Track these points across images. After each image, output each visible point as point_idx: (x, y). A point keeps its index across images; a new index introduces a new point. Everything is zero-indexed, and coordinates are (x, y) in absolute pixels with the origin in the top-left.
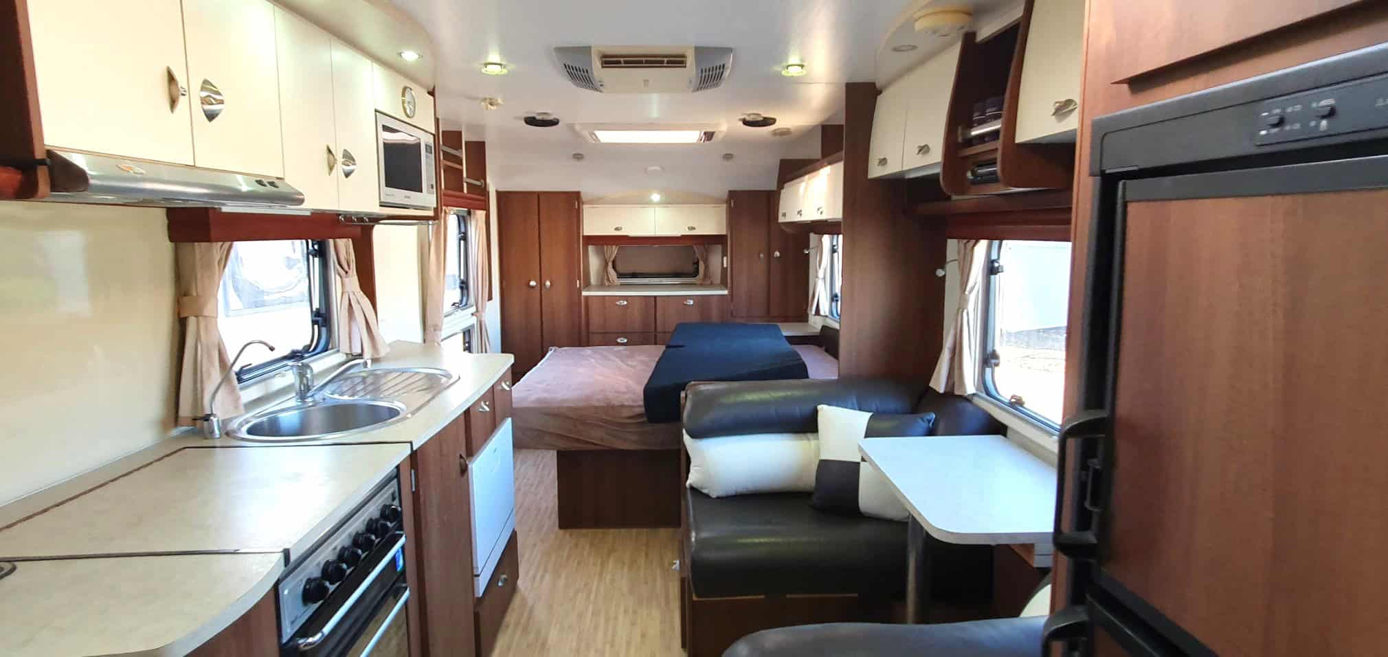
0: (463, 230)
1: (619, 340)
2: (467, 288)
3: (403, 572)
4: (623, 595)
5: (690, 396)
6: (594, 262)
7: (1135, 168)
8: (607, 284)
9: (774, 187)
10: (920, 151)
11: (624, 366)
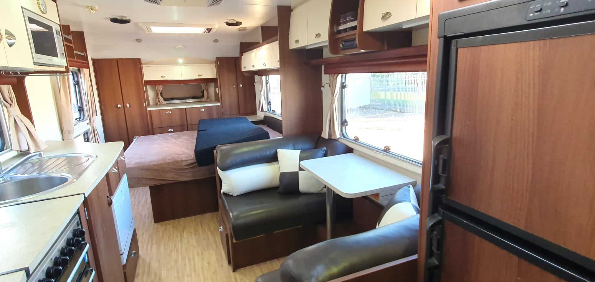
0: (76, 79)
1: (169, 130)
2: (83, 110)
3: (88, 262)
4: (195, 247)
5: (218, 152)
6: (151, 93)
7: (463, 34)
8: (159, 104)
9: (238, 55)
10: (317, 36)
11: (178, 142)
